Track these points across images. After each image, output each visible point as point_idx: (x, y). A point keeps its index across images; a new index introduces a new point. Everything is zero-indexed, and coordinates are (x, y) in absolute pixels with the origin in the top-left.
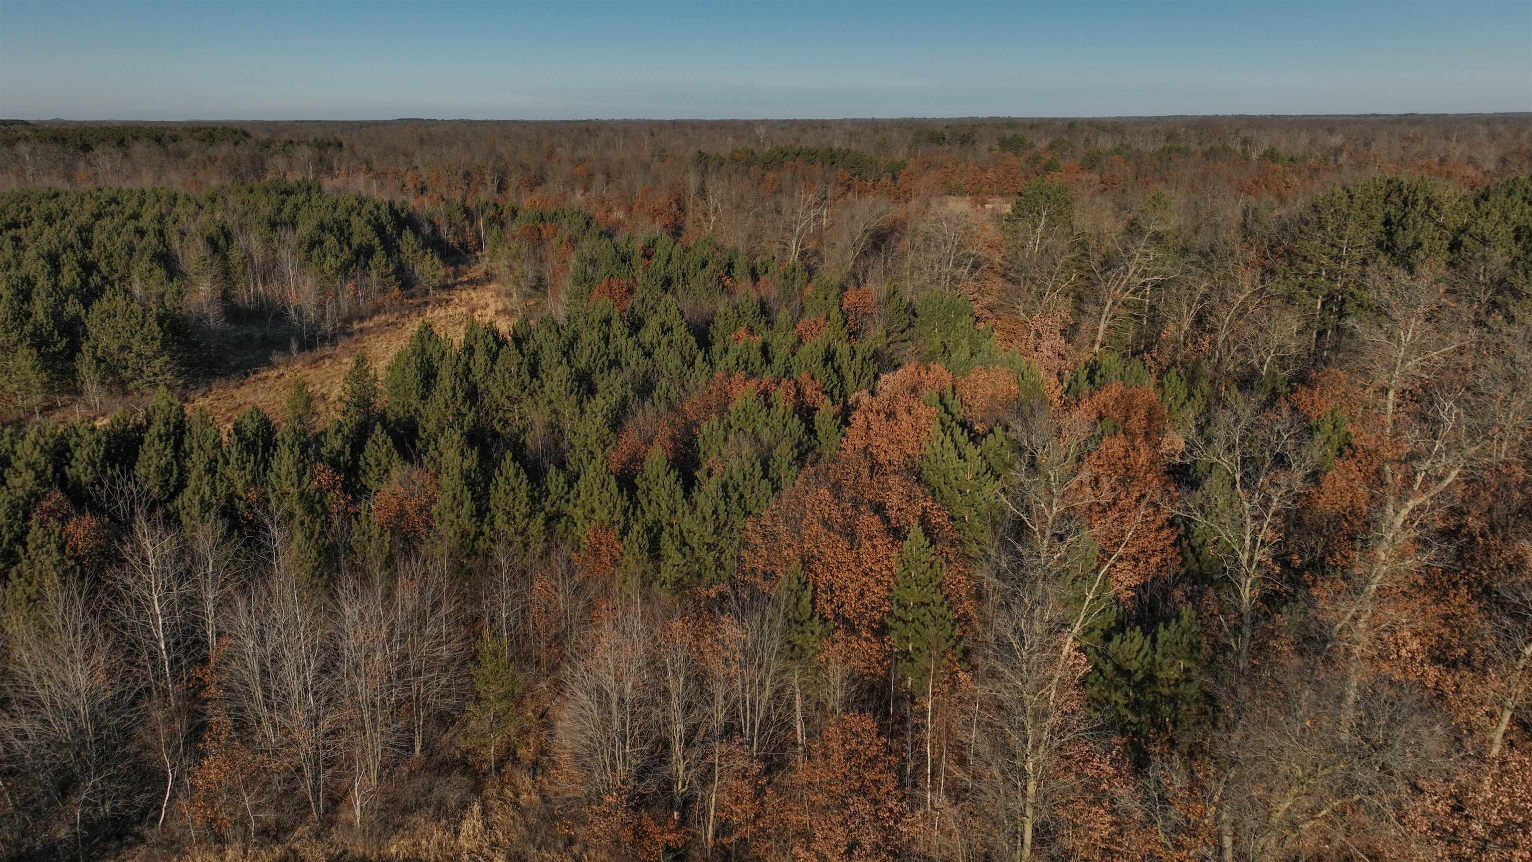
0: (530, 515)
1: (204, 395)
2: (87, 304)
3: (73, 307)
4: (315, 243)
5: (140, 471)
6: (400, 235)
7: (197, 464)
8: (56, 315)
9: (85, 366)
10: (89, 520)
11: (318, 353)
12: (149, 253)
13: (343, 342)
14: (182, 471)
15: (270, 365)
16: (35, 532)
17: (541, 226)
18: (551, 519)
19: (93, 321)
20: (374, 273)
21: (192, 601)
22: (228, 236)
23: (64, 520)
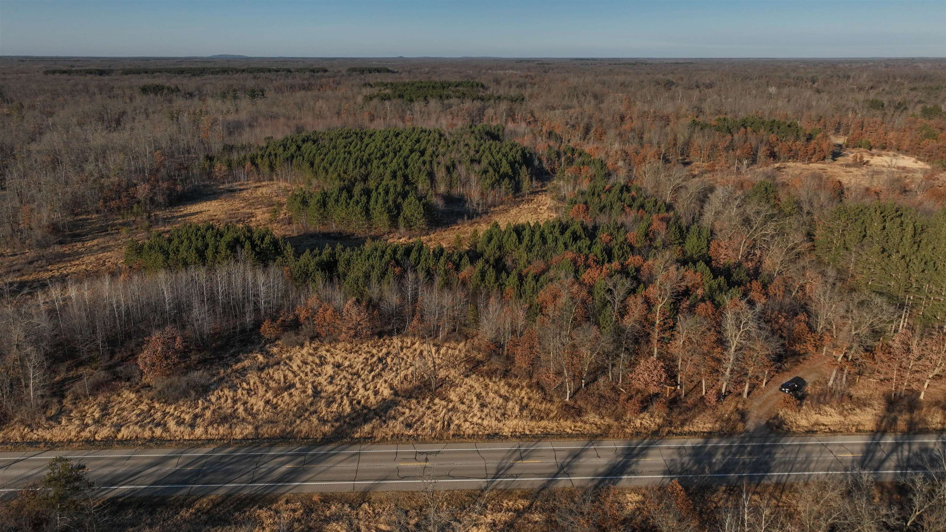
0: (495, 283)
1: (434, 233)
2: (404, 199)
3: (400, 200)
4: (485, 172)
5: (410, 258)
6: (521, 168)
7: (423, 258)
8: (395, 202)
9: (401, 219)
10: (399, 268)
11: (474, 220)
12: (426, 172)
13: (485, 217)
14: (420, 260)
15: (457, 224)
16: (390, 269)
17: (582, 167)
18: (501, 285)
19: (405, 205)
20: (503, 187)
21: (417, 289)
22: (454, 166)
23: (394, 267)
